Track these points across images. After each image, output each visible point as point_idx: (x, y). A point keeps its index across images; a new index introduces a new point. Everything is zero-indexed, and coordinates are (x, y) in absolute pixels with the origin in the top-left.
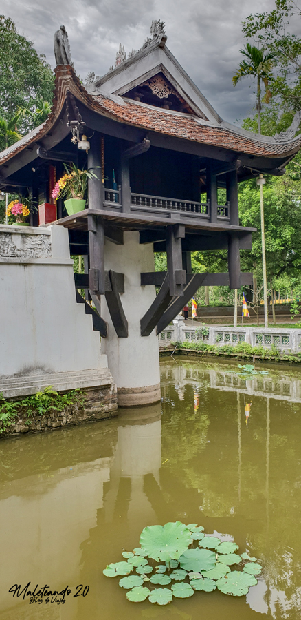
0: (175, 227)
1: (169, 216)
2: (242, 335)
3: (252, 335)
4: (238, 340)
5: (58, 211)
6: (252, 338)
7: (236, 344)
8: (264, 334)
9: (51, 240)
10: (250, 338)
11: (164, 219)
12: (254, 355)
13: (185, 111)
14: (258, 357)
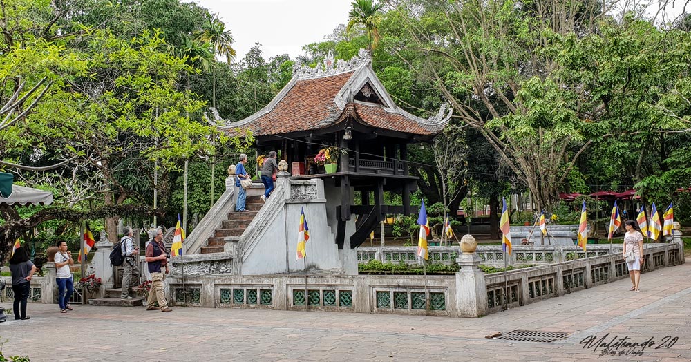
0: (381, 179)
1: (376, 172)
2: (372, 254)
3: (382, 253)
4: (369, 258)
5: (318, 169)
6: (382, 256)
7: (366, 262)
8: (392, 251)
9: (316, 188)
10: (380, 256)
11: (372, 174)
12: (385, 270)
13: (376, 102)
14: (389, 272)
